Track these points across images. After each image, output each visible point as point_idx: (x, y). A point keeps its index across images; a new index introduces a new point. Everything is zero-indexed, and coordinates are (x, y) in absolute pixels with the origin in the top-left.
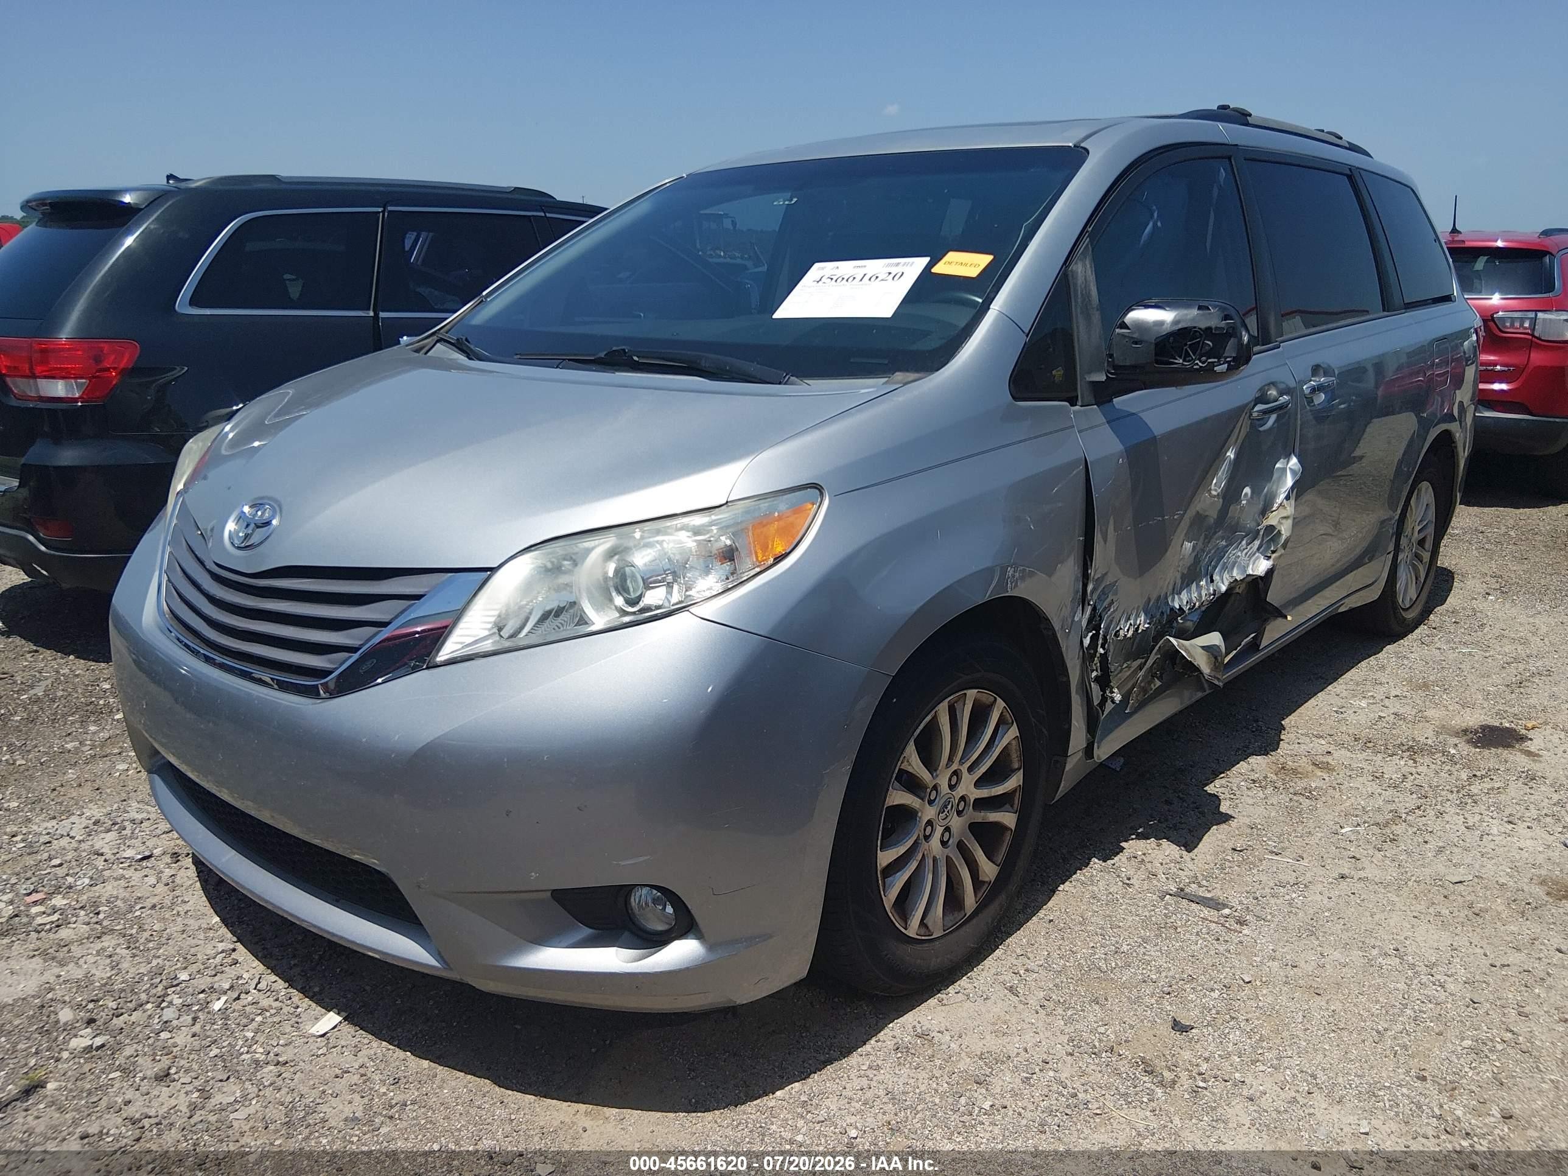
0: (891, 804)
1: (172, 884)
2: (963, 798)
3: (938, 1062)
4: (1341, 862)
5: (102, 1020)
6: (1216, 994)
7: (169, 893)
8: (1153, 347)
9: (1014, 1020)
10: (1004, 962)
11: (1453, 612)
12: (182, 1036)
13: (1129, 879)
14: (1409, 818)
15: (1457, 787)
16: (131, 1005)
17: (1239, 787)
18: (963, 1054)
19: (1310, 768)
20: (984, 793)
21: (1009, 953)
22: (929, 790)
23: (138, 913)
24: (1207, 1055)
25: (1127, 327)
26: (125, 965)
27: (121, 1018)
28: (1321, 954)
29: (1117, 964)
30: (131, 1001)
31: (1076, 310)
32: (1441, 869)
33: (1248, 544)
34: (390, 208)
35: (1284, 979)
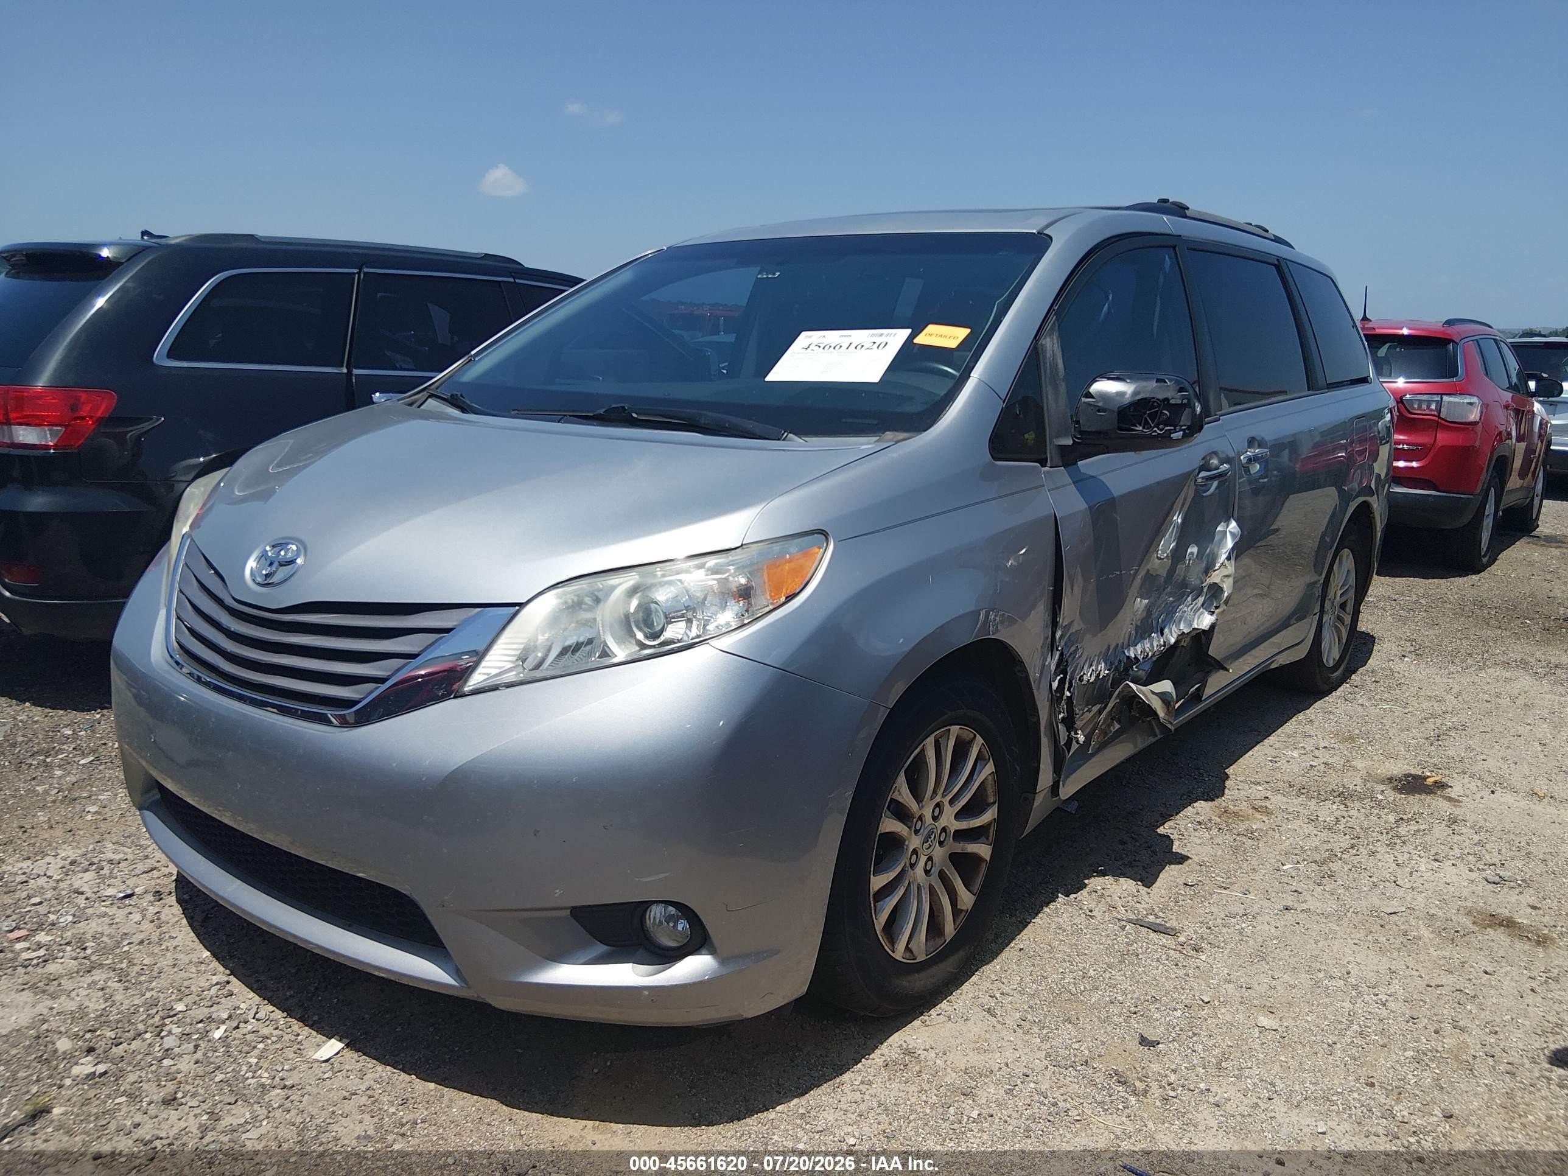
0: (883, 831)
1: (157, 921)
2: (944, 830)
3: (925, 1077)
4: (1284, 896)
5: (102, 1049)
6: (1179, 1013)
7: (155, 929)
8: (1115, 414)
9: (994, 1038)
10: (981, 987)
11: (1372, 672)
12: (185, 1063)
13: (1091, 911)
14: (1344, 856)
15: (1386, 829)
16: (131, 1034)
17: (1186, 829)
18: (949, 1070)
19: (1251, 811)
20: (963, 825)
21: (984, 978)
22: (915, 820)
23: (126, 948)
24: (1173, 1067)
25: (1091, 396)
26: (118, 997)
27: (120, 1047)
28: (1272, 977)
29: (1085, 988)
30: (129, 1031)
31: (1045, 378)
32: (1376, 901)
33: (1193, 600)
34: (366, 270)
35: (1240, 1000)
